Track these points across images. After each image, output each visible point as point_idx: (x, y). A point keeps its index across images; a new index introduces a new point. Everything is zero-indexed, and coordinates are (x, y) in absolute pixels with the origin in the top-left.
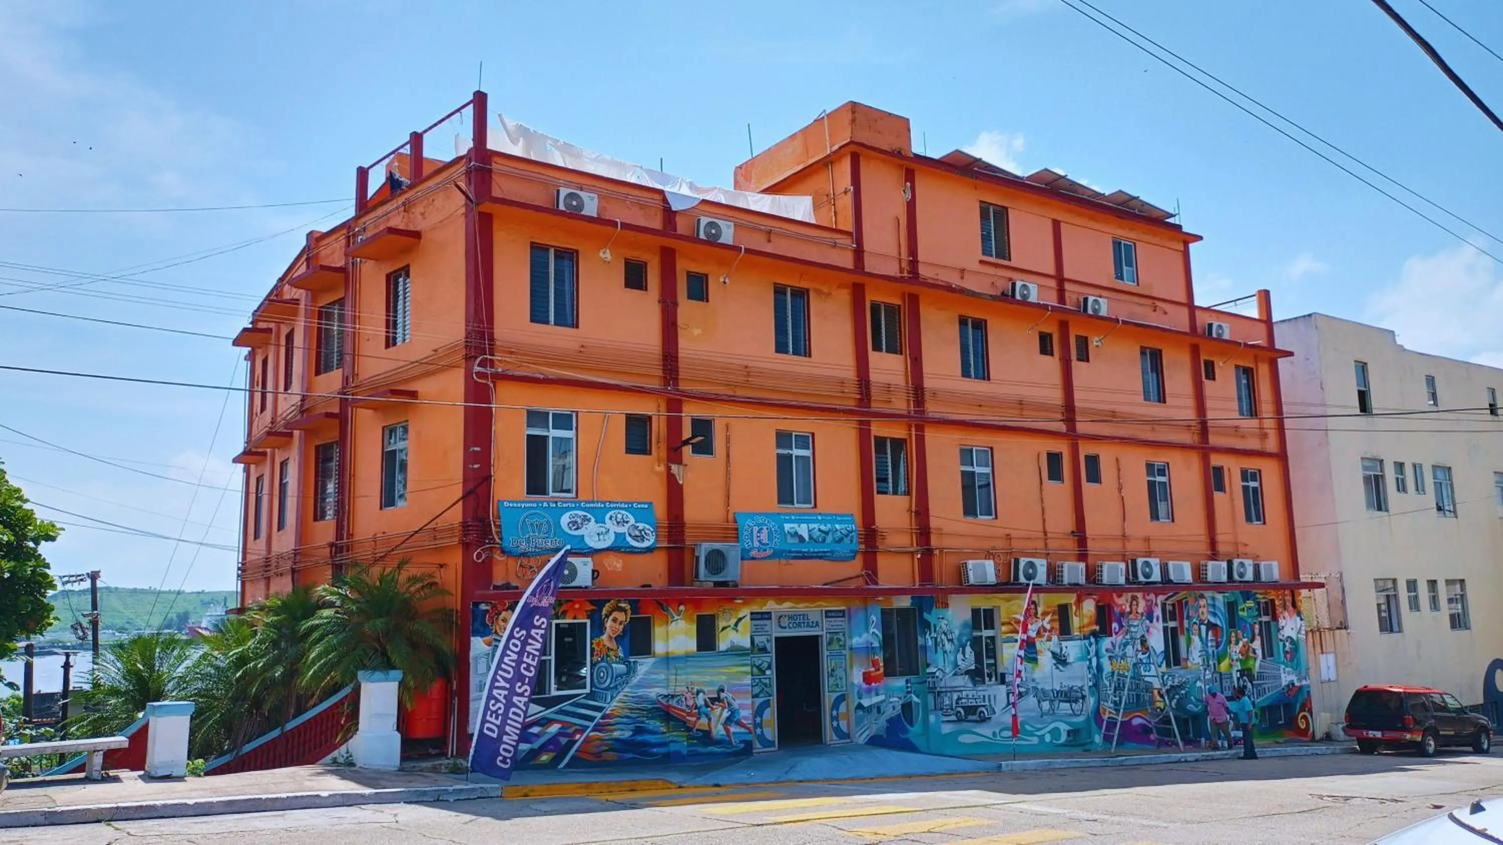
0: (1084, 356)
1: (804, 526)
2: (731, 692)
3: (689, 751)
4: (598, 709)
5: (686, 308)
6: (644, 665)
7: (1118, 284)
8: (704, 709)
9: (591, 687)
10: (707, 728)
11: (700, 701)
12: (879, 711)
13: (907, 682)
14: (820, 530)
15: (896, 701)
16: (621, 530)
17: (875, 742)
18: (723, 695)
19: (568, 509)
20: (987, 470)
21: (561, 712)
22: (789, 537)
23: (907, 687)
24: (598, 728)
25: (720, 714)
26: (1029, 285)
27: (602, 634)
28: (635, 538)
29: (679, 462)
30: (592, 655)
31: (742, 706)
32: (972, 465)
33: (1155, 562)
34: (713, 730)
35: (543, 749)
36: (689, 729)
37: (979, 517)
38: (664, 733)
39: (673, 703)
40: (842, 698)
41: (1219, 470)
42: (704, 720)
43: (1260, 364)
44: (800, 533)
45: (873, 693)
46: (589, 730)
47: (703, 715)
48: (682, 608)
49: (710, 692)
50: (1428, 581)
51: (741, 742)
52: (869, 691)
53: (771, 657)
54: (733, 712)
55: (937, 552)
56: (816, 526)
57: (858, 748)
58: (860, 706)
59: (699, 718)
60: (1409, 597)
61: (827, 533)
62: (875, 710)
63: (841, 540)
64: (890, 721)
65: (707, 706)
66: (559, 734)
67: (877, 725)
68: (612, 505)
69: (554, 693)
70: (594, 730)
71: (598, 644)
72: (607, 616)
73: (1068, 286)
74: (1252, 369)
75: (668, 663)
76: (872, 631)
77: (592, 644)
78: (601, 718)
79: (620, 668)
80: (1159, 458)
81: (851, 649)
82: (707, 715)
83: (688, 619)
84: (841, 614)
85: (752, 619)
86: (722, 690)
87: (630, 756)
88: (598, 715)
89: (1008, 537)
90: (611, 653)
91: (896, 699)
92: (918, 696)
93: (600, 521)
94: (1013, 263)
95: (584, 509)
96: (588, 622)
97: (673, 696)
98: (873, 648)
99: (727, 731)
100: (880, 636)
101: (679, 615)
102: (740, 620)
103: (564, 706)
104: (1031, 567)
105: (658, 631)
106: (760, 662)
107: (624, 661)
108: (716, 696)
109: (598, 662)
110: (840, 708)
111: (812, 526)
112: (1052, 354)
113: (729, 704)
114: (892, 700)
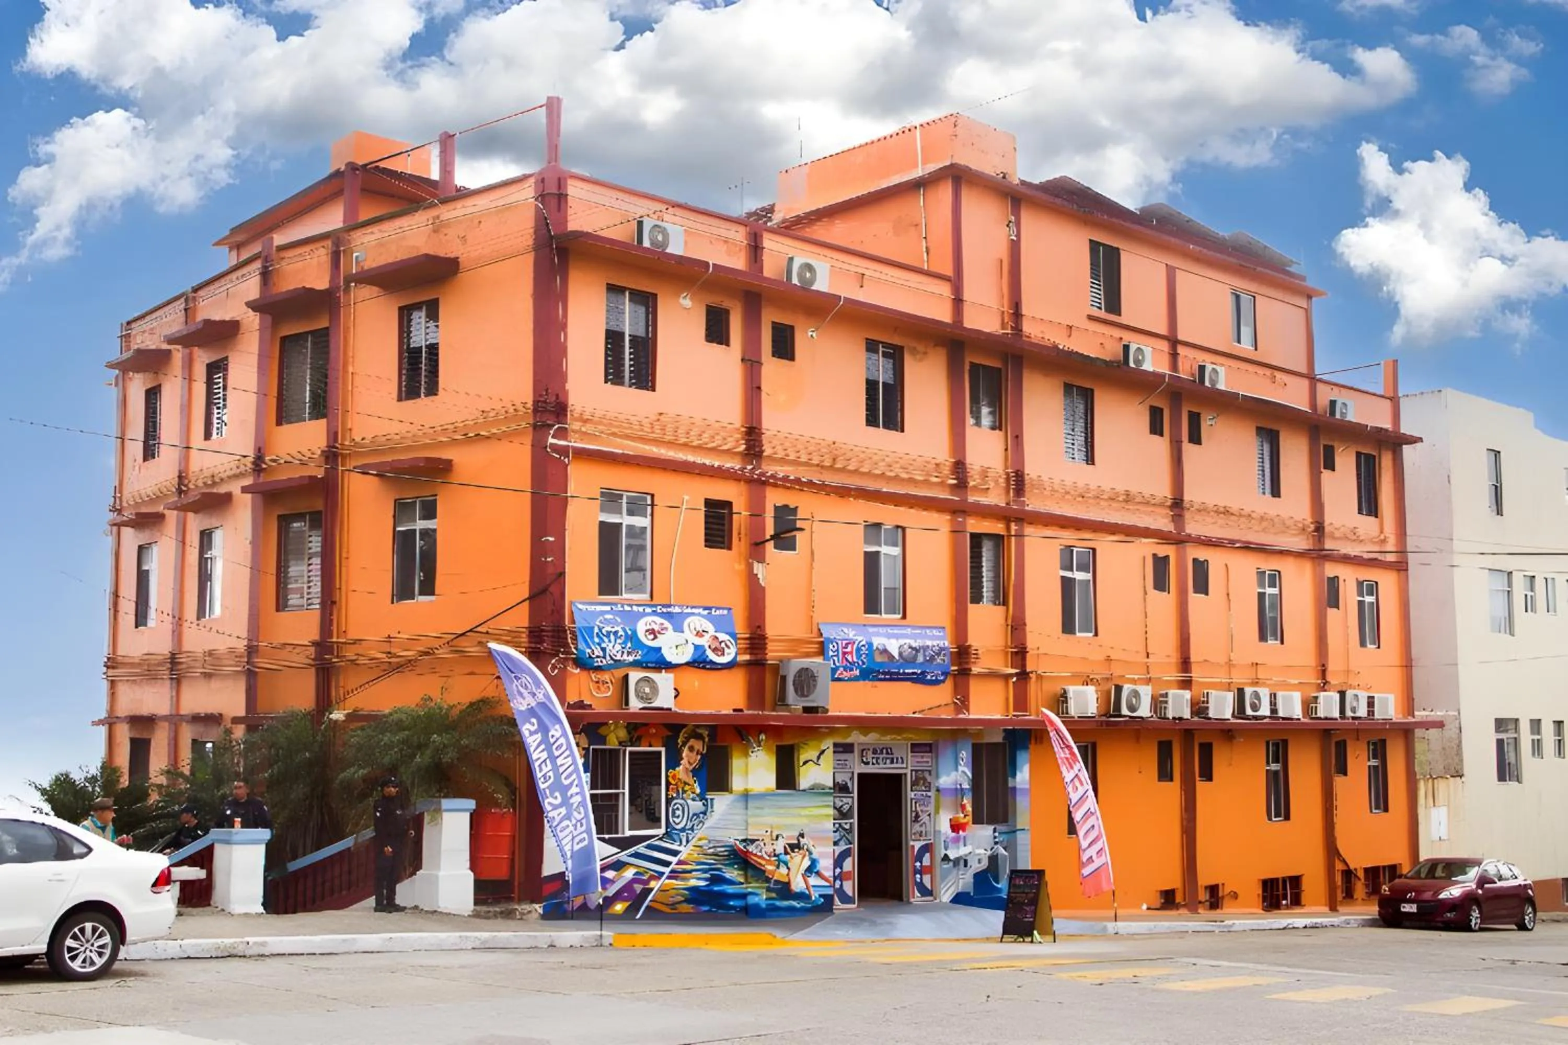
0: (1195, 438)
1: (893, 641)
2: (813, 838)
3: (767, 905)
4: (675, 853)
5: (771, 368)
6: (721, 802)
7: (1236, 348)
8: (783, 857)
9: (667, 828)
10: (786, 880)
11: (779, 847)
12: (966, 862)
13: (995, 831)
14: (910, 647)
15: (983, 853)
16: (699, 641)
17: (960, 899)
18: (803, 841)
19: (644, 614)
20: (1089, 576)
21: (637, 855)
22: (877, 653)
23: (995, 837)
24: (674, 875)
25: (800, 863)
26: (1143, 347)
27: (679, 765)
28: (715, 650)
29: (762, 560)
30: (667, 790)
31: (823, 855)
32: (1072, 570)
33: (1265, 693)
34: (792, 881)
35: (617, 897)
36: (768, 880)
37: (1078, 634)
38: (742, 884)
39: (751, 848)
40: (927, 848)
41: (1333, 582)
42: (783, 870)
43: (1383, 452)
44: (889, 649)
45: (961, 843)
46: (665, 876)
47: (782, 864)
48: (763, 737)
49: (789, 838)
50: (1554, 722)
51: (821, 896)
52: (956, 840)
53: (853, 798)
54: (814, 862)
55: (1033, 676)
56: (907, 641)
57: (942, 907)
58: (946, 858)
59: (778, 867)
60: (1533, 740)
61: (917, 650)
62: (962, 863)
63: (932, 658)
64: (977, 876)
65: (786, 853)
66: (633, 881)
67: (964, 881)
68: (689, 610)
69: (628, 833)
70: (669, 878)
71: (674, 777)
72: (684, 744)
73: (1181, 350)
74: (1374, 457)
75: (747, 801)
76: (960, 768)
77: (667, 776)
78: (677, 864)
79: (697, 806)
80: (1269, 564)
81: (938, 790)
82: (786, 863)
83: (768, 749)
84: (928, 749)
85: (834, 752)
86: (802, 835)
87: (706, 908)
88: (674, 860)
89: (1108, 659)
90: (687, 788)
91: (983, 851)
92: (1005, 848)
93: (679, 629)
94: (1124, 319)
95: (662, 615)
96: (663, 750)
97: (753, 841)
98: (962, 789)
99: (806, 882)
100: (970, 775)
101: (759, 746)
102: (823, 752)
103: (640, 848)
104: (1135, 697)
105: (737, 763)
106: (841, 804)
107: (702, 797)
108: (796, 842)
109: (673, 798)
110: (924, 859)
111: (902, 642)
112: (1161, 435)
113: (810, 853)
114: (978, 851)
